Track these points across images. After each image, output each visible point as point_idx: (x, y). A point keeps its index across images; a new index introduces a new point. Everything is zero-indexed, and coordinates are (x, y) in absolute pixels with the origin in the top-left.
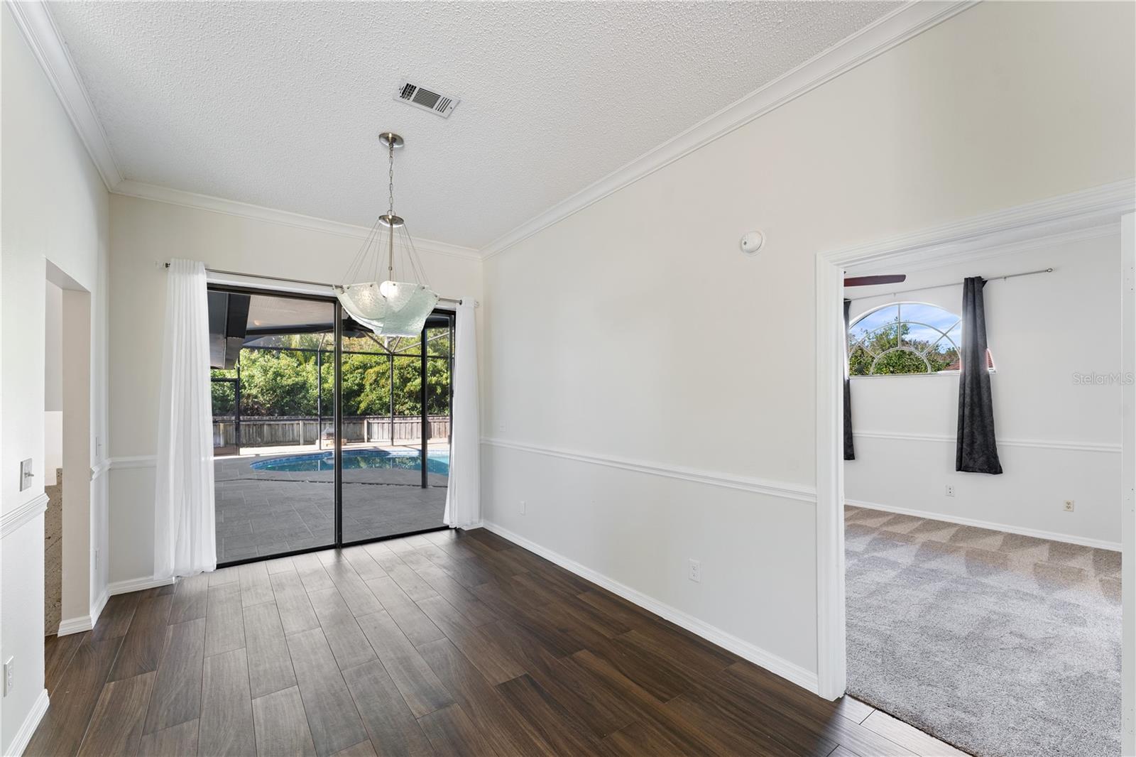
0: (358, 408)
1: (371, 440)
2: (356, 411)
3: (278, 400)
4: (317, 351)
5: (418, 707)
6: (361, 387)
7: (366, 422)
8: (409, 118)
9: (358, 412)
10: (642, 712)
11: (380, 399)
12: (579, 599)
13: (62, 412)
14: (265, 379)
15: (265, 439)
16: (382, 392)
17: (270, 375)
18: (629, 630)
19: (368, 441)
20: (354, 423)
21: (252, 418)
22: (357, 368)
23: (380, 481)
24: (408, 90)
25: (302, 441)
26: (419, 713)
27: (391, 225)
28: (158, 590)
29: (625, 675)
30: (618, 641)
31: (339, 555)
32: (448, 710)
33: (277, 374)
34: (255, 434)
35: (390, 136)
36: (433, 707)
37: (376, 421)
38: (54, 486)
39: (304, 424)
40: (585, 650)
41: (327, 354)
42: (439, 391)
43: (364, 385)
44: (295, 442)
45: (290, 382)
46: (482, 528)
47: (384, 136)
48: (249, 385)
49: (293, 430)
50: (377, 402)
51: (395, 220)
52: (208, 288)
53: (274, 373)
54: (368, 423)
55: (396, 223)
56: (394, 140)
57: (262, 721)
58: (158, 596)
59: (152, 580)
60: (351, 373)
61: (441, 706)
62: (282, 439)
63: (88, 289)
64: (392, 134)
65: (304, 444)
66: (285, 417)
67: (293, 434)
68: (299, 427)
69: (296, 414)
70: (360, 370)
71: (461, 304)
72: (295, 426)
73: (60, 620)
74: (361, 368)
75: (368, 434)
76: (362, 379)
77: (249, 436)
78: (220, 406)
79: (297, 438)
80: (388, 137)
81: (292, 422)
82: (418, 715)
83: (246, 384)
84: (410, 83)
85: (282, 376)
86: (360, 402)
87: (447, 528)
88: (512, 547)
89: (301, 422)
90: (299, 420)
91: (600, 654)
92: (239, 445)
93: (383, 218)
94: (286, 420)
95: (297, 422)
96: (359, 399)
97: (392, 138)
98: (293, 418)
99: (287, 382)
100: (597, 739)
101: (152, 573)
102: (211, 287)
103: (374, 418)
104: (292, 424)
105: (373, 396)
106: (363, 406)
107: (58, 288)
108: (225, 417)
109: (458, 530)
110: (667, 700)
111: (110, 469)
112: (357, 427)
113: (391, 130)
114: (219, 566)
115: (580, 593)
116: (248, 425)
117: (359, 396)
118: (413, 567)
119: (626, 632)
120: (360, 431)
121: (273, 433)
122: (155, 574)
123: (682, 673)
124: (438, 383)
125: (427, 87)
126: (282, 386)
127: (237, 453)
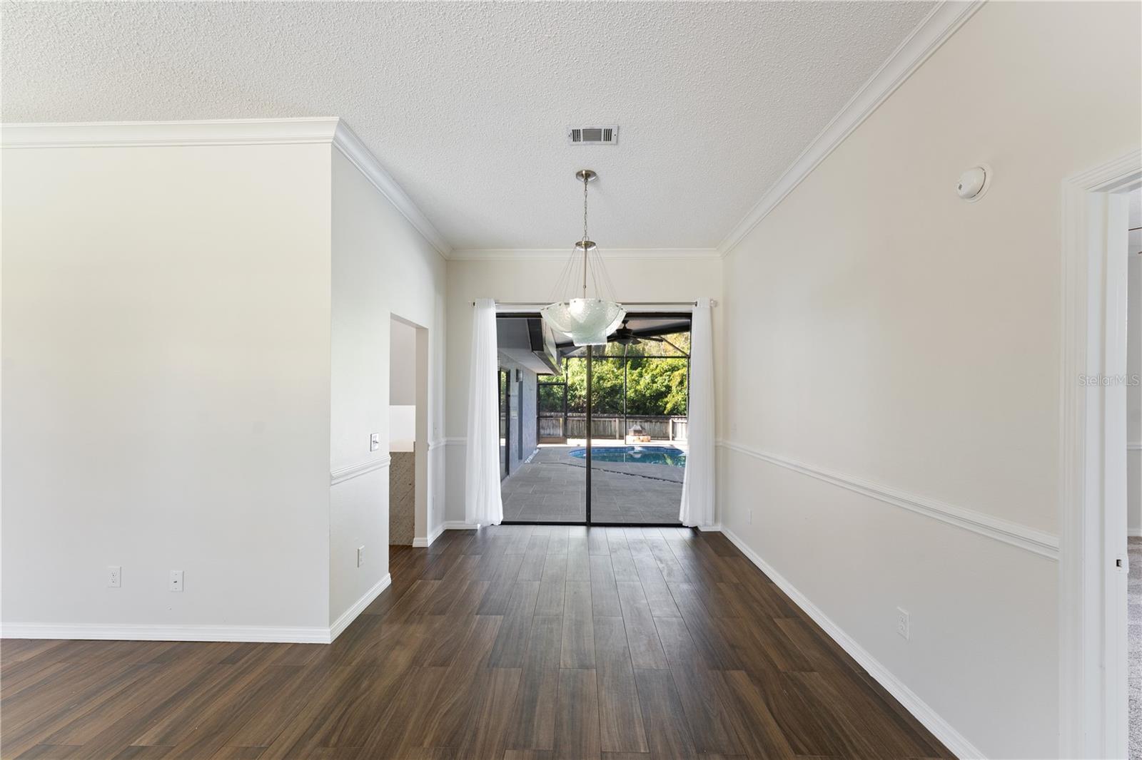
1: (676, 439)
2: (663, 411)
3: (601, 401)
4: (623, 357)
5: (567, 660)
6: (669, 388)
7: (671, 421)
8: (590, 154)
9: (665, 412)
10: (762, 750)
12: (775, 623)
13: (414, 407)
18: (812, 670)
19: (673, 440)
20: (661, 423)
22: (666, 371)
23: (659, 476)
24: (576, 135)
25: (617, 436)
26: (565, 665)
27: (586, 248)
28: (468, 532)
29: (770, 710)
30: (788, 676)
31: (588, 531)
32: (586, 671)
33: (600, 378)
35: (584, 172)
36: (577, 665)
37: (680, 420)
38: (410, 453)
39: (620, 421)
40: (744, 672)
41: (645, 359)
43: (671, 387)
44: (612, 437)
45: (609, 385)
46: (720, 532)
47: (579, 174)
48: (580, 388)
49: (611, 426)
50: (683, 403)
51: (588, 244)
52: (497, 317)
53: (598, 377)
54: (673, 423)
55: (590, 246)
56: (587, 175)
57: (472, 631)
58: (468, 535)
59: (465, 524)
60: (661, 376)
61: (583, 666)
62: (602, 433)
63: (425, 327)
64: (586, 171)
65: (619, 439)
66: (605, 415)
67: (611, 430)
68: (616, 424)
69: (615, 413)
70: (668, 373)
71: (696, 305)
72: (613, 423)
73: (414, 537)
74: (669, 371)
75: (673, 433)
76: (670, 381)
79: (613, 433)
80: (582, 175)
81: (610, 419)
82: (562, 666)
83: (578, 387)
84: (574, 129)
85: (604, 380)
86: (667, 403)
87: (680, 526)
88: (738, 556)
89: (617, 420)
90: (615, 418)
91: (757, 679)
92: (566, 436)
93: (578, 244)
94: (606, 417)
95: (614, 419)
96: (666, 400)
97: (586, 174)
98: (611, 415)
100: (694, 751)
101: (464, 520)
102: (499, 315)
103: (678, 418)
104: (611, 421)
105: (679, 397)
106: (669, 406)
107: (412, 328)
108: (546, 413)
109: (695, 530)
110: (802, 753)
111: (446, 445)
112: (663, 426)
113: (584, 168)
114: (503, 523)
115: (779, 617)
116: (579, 420)
117: (666, 397)
118: (634, 553)
119: (805, 670)
120: (666, 429)
122: (466, 520)
123: (846, 736)
125: (588, 127)
126: (604, 388)
127: (565, 442)
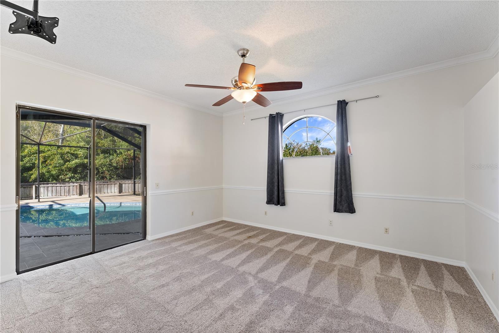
0: (30, 178)
7: (35, 186)
9: (30, 181)
50: (46, 174)
75: (36, 194)
86: (31, 175)
103: (42, 184)
106: (33, 177)
117: (31, 171)
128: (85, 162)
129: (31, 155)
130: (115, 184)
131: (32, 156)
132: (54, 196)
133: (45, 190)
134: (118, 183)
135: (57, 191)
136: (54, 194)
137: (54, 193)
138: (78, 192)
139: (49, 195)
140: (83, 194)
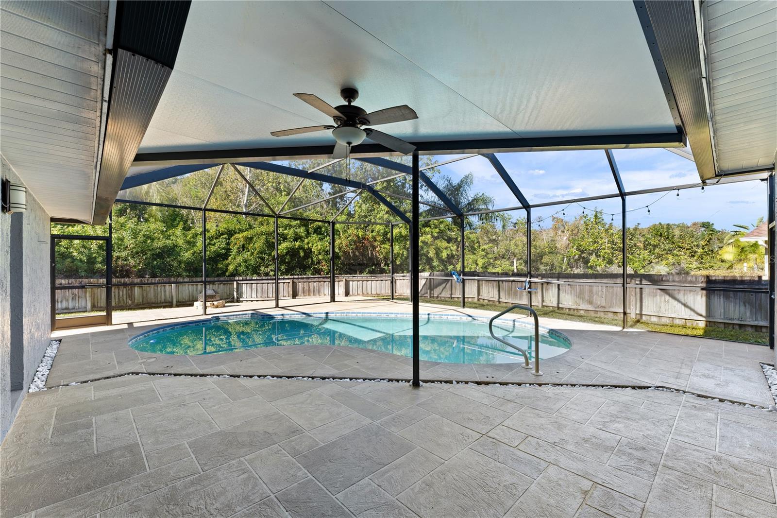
0: (227, 270)
2: (225, 273)
3: (148, 263)
6: (228, 251)
7: (235, 283)
9: (227, 274)
11: (245, 261)
14: (135, 242)
15: (136, 301)
16: (247, 255)
17: (140, 238)
20: (224, 284)
21: (122, 280)
22: (222, 234)
25: (175, 302)
33: (147, 237)
34: (125, 297)
37: (245, 282)
42: (302, 254)
43: (230, 249)
44: (168, 304)
45: (160, 244)
48: (119, 248)
49: (165, 292)
53: (144, 236)
54: (237, 284)
60: (217, 238)
62: (153, 301)
65: (177, 306)
66: (156, 280)
67: (165, 296)
68: (172, 289)
69: (168, 277)
70: (225, 236)
72: (167, 288)
74: (226, 233)
75: (238, 294)
76: (228, 244)
77: (119, 299)
78: (86, 268)
79: (170, 301)
81: (164, 285)
85: (153, 240)
86: (228, 265)
89: (173, 285)
90: (170, 282)
94: (158, 283)
95: (169, 285)
96: (226, 262)
98: (164, 280)
99: (159, 244)
103: (242, 279)
104: (165, 287)
105: (240, 259)
106: (231, 268)
108: (92, 280)
112: (228, 287)
117: (227, 259)
120: (230, 291)
121: (145, 294)
124: (301, 248)
126: (153, 249)
128: (297, 247)
129: (220, 236)
130: (340, 281)
131: (222, 237)
132: (259, 297)
133: (248, 288)
134: (344, 280)
135: (263, 290)
136: (259, 295)
137: (259, 293)
138: (291, 293)
139: (253, 296)
140: (297, 296)
